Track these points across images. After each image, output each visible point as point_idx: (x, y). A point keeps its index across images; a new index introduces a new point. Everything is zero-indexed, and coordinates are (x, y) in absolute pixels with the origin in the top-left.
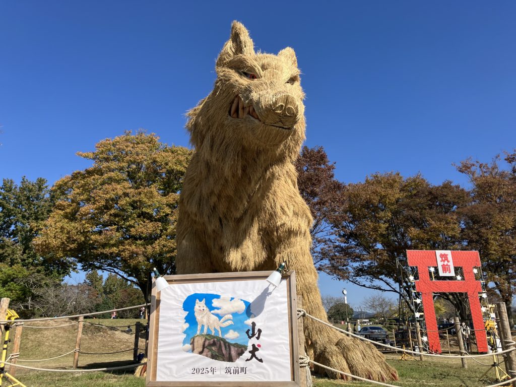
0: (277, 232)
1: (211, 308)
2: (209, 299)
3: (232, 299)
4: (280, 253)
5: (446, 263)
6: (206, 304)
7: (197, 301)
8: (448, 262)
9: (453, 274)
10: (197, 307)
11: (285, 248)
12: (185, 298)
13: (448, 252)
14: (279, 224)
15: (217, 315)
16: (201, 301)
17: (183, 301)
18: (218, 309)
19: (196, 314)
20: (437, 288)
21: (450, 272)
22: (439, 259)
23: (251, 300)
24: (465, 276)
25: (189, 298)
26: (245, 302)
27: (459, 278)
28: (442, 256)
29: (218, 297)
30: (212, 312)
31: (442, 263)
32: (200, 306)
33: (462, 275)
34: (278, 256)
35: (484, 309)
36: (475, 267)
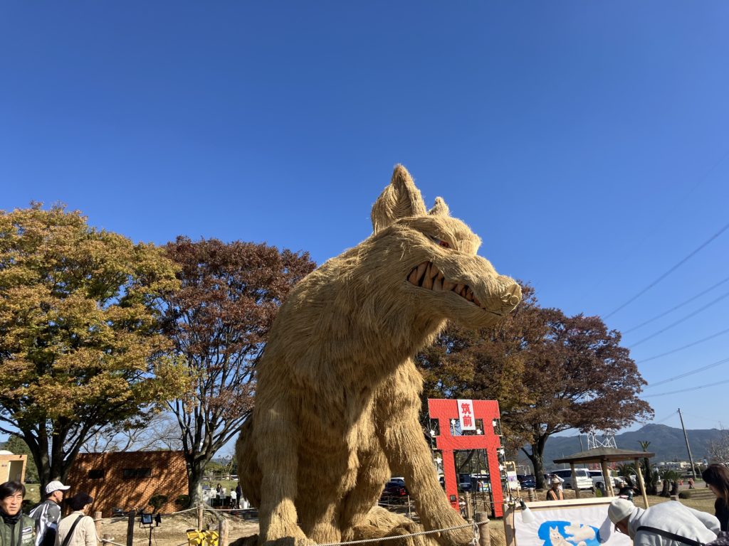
0: (393, 403)
1: (565, 536)
2: (561, 526)
3: (582, 525)
4: (390, 427)
5: (467, 414)
6: (559, 531)
7: (551, 528)
8: (470, 413)
9: (473, 428)
10: (551, 535)
11: (396, 421)
12: (539, 526)
13: (469, 402)
14: (397, 393)
15: (572, 542)
16: (554, 528)
17: (538, 529)
18: (571, 536)
19: (552, 542)
20: (458, 444)
21: (471, 425)
22: (461, 410)
23: (599, 527)
24: (485, 429)
25: (542, 526)
26: (594, 529)
27: (479, 432)
28: (463, 406)
29: (568, 524)
30: (567, 539)
31: (464, 414)
32: (554, 533)
33: (482, 430)
34: (388, 430)
35: (501, 468)
36: (495, 420)
